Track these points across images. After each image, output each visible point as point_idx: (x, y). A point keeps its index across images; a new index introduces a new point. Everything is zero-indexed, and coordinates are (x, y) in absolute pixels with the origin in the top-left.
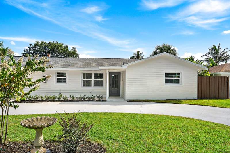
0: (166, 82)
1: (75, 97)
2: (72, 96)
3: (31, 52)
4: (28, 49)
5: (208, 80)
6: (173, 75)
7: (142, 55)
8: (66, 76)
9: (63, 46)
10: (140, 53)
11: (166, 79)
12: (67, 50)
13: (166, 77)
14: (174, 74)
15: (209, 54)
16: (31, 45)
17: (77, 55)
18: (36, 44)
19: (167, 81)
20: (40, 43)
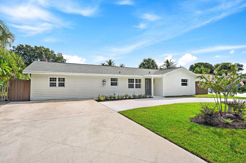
6: (184, 80)
7: (113, 63)
8: (117, 81)
10: (111, 61)
15: (164, 65)
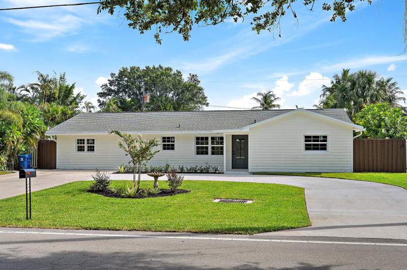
0: (307, 149)
1: (185, 169)
2: (181, 167)
3: (113, 88)
4: (108, 82)
5: (370, 146)
6: (316, 138)
8: (174, 142)
9: (172, 73)
11: (306, 145)
12: (180, 81)
13: (306, 141)
14: (318, 137)
16: (112, 75)
17: (201, 89)
18: (122, 73)
19: (308, 147)
20: (129, 69)
